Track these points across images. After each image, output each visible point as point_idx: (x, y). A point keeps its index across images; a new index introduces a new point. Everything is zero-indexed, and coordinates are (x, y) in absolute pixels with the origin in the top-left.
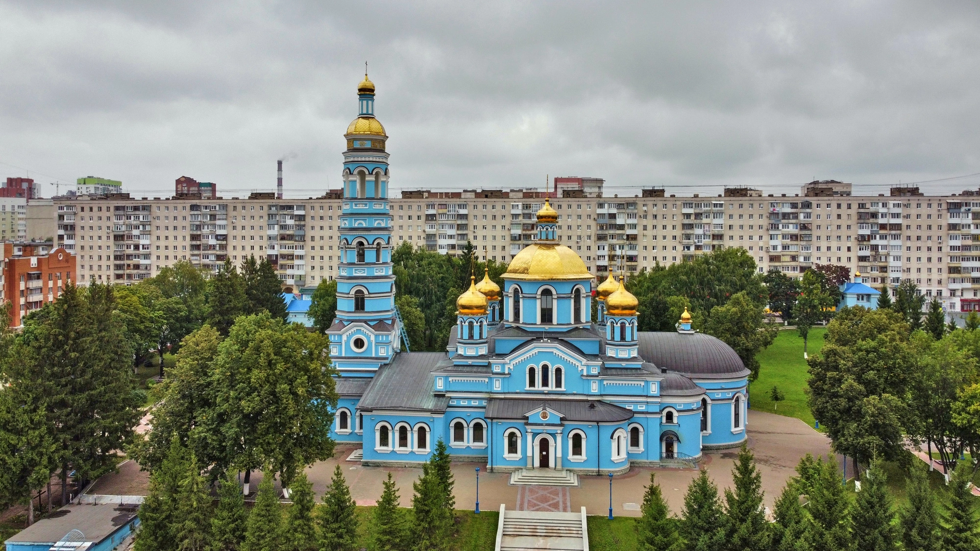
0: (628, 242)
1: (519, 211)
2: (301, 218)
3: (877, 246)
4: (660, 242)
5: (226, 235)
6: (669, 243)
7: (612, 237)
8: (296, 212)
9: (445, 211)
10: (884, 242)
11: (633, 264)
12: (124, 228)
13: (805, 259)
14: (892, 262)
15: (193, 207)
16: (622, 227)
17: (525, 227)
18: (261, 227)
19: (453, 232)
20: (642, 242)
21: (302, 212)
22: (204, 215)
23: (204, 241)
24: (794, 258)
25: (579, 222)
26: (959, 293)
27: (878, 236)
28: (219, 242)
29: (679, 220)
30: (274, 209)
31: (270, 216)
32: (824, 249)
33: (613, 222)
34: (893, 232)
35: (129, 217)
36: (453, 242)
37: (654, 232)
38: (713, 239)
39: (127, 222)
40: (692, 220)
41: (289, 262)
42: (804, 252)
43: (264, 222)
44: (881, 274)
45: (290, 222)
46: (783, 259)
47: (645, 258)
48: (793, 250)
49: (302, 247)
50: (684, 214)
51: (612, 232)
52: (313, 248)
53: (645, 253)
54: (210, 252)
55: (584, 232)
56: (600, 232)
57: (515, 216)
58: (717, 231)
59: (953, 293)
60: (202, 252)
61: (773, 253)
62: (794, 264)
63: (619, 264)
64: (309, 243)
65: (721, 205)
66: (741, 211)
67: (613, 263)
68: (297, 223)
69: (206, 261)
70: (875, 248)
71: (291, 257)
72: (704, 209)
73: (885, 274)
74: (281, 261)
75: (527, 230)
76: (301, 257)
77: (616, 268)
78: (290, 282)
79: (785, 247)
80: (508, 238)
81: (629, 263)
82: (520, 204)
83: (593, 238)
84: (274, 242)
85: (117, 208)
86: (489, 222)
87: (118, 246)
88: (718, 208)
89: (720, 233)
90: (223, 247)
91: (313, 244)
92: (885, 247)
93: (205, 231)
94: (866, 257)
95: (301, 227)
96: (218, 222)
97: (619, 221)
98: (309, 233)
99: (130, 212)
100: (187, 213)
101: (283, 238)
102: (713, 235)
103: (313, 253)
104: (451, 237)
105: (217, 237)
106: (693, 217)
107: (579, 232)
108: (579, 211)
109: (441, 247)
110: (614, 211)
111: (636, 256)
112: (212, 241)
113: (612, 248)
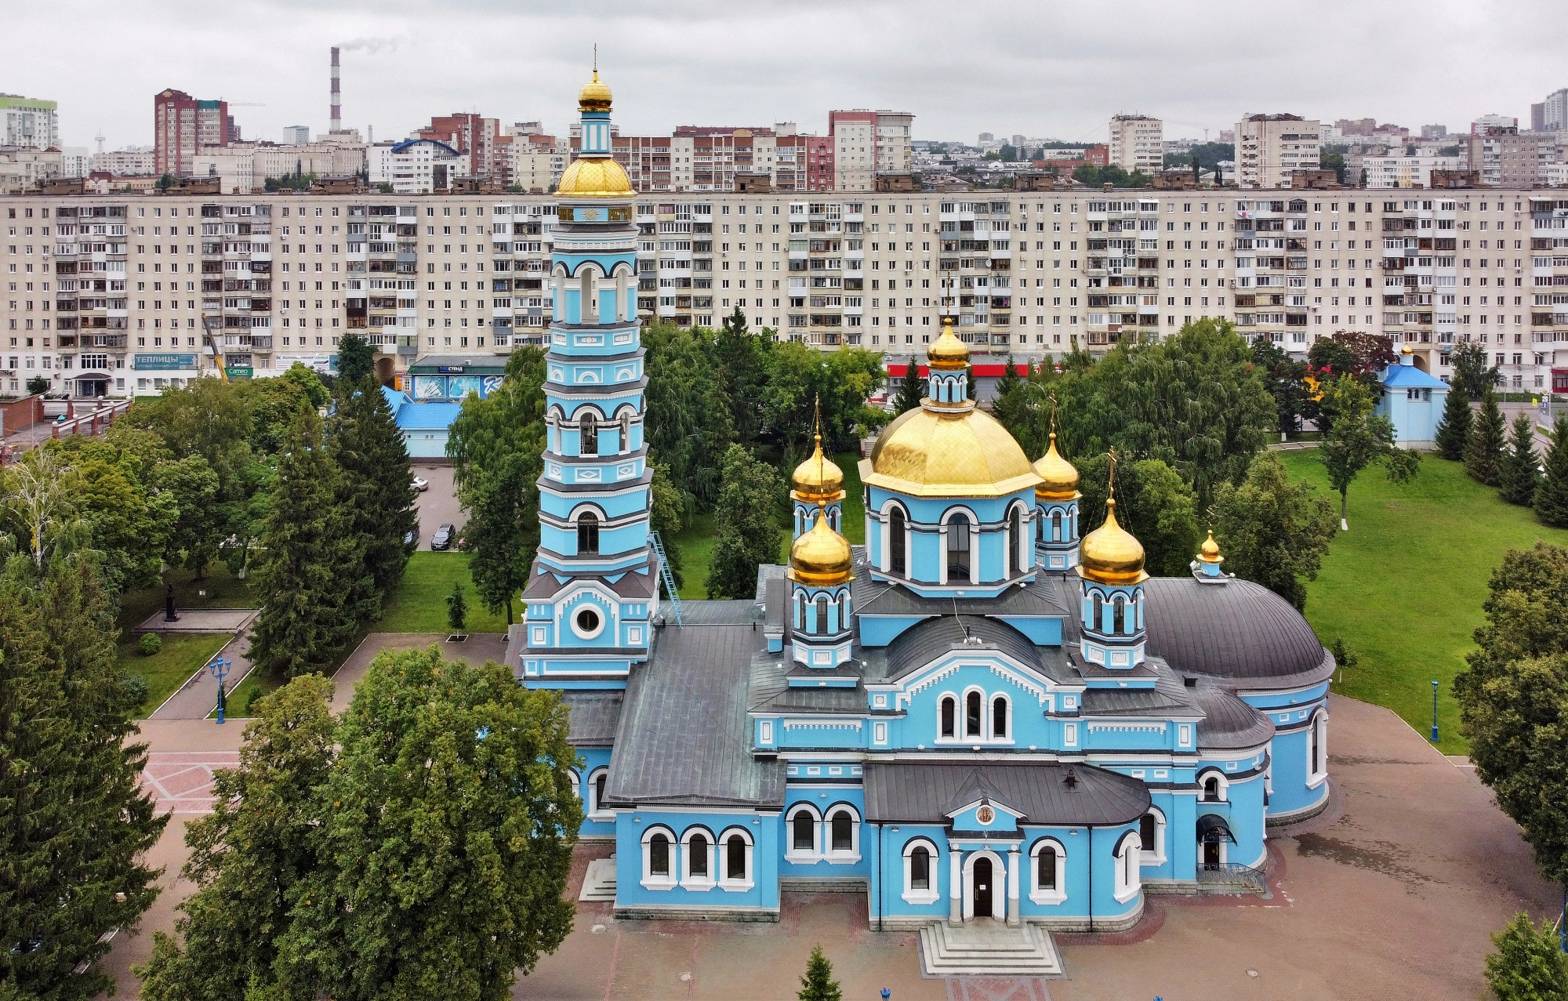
0: (994, 273)
1: (804, 217)
2: (410, 230)
3: (1415, 277)
4: (1050, 274)
5: (270, 263)
6: (1066, 273)
7: (967, 263)
8: (401, 220)
9: (671, 217)
10: (1425, 271)
11: (1003, 311)
12: (76, 249)
13: (1296, 300)
14: (1439, 307)
15: (207, 211)
16: (983, 245)
17: (815, 246)
18: (336, 248)
19: (686, 255)
20: (1016, 272)
21: (409, 220)
22: (228, 226)
23: (228, 273)
24: (1277, 299)
25: (909, 237)
26: (1548, 359)
27: (1416, 261)
28: (257, 276)
29: (1083, 234)
30: (358, 213)
31: (353, 227)
32: (1326, 283)
33: (967, 236)
34: (1442, 253)
35: (84, 229)
36: (685, 273)
37: (1040, 255)
38: (1141, 266)
39: (83, 237)
40: (1104, 233)
41: (387, 312)
42: (1295, 289)
43: (341, 237)
44: (1422, 327)
45: (387, 237)
46: (1259, 300)
47: (1023, 301)
48: (1275, 286)
49: (411, 285)
50: (1090, 223)
51: (966, 254)
52: (431, 286)
53: (1023, 292)
54: (240, 294)
55: (918, 255)
56: (947, 255)
57: (797, 227)
58: (1147, 252)
59: (1539, 359)
60: (224, 294)
61: (1242, 291)
62: (1276, 309)
63: (979, 313)
64: (424, 277)
65: (1154, 206)
66: (1187, 217)
67: (967, 309)
68: (402, 239)
69: (233, 311)
70: (1411, 280)
71: (390, 302)
72: (1124, 213)
73: (1428, 327)
74: (371, 311)
75: (818, 250)
76: (409, 303)
77: (972, 320)
78: (388, 349)
79: (1261, 280)
80: (784, 267)
81: (997, 311)
82: (806, 205)
83: (934, 265)
84: (359, 276)
85: (62, 212)
86: (750, 237)
87: (64, 283)
88: (1150, 212)
89: (1152, 256)
90: (263, 285)
91: (431, 278)
92: (1428, 279)
93: (230, 255)
94: (1398, 296)
95: (409, 247)
96: (254, 239)
97: (979, 235)
98: (424, 258)
99: (87, 219)
100: (197, 220)
101: (375, 267)
102: (1141, 260)
103: (431, 295)
104: (683, 264)
105: (253, 266)
106: (1105, 227)
107: (909, 255)
108: (909, 218)
109: (663, 283)
110: (969, 216)
111: (1008, 298)
112: (244, 274)
113: (967, 282)
